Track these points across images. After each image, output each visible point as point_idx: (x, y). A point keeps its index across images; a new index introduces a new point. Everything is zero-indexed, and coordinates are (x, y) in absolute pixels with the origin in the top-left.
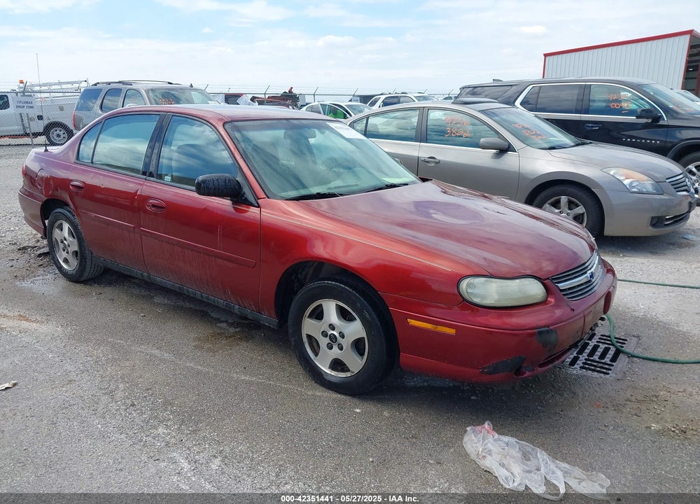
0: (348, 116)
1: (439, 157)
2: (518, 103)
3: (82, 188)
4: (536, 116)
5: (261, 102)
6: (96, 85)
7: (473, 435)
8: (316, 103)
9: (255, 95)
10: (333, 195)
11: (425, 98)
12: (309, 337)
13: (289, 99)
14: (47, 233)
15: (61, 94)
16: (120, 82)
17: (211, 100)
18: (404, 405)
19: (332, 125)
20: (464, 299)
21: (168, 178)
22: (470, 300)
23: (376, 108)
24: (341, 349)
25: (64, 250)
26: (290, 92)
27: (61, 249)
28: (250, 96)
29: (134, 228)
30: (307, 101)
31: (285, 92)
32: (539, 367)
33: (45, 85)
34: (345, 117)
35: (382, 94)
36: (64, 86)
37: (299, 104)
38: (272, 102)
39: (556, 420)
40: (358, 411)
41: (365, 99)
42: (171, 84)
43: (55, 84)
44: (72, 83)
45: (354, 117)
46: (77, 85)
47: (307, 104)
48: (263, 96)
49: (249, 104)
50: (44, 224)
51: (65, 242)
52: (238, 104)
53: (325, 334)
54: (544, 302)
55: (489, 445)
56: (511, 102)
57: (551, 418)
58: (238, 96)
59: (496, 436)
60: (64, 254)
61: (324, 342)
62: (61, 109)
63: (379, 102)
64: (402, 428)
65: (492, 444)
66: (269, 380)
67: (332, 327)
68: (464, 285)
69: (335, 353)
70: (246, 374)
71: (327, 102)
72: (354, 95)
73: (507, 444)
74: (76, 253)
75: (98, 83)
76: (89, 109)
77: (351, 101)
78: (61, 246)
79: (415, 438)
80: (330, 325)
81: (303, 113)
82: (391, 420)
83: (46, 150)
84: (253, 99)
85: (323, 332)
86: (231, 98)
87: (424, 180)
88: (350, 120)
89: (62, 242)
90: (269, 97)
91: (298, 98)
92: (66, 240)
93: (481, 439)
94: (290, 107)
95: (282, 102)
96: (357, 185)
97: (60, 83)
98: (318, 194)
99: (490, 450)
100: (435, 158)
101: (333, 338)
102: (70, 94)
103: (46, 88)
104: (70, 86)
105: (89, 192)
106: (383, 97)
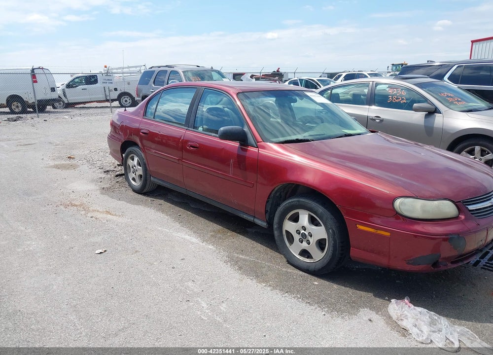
0: (318, 87)
1: (382, 117)
2: (446, 78)
3: (147, 134)
4: (459, 87)
5: (257, 79)
6: (151, 68)
7: (395, 305)
8: (296, 79)
9: (253, 74)
10: (308, 141)
11: (376, 75)
12: (287, 232)
13: (277, 75)
14: (124, 163)
15: (129, 74)
16: (166, 66)
17: (225, 78)
18: (348, 282)
19: (308, 94)
20: (397, 213)
21: (200, 129)
22: (401, 213)
23: (339, 82)
24: (309, 244)
25: (133, 173)
26: (278, 71)
27: (131, 172)
28: (250, 75)
29: (178, 160)
30: (289, 78)
31: (274, 72)
32: (451, 263)
33: (119, 68)
34: (316, 88)
35: (344, 72)
36: (131, 69)
37: (284, 79)
38: (264, 78)
39: (459, 301)
40: (316, 283)
41: (331, 76)
42: (199, 67)
43: (126, 68)
44: (136, 67)
45: (323, 88)
46: (138, 69)
47: (289, 79)
48: (259, 74)
49: (249, 80)
50: (122, 156)
51: (134, 168)
52: (242, 80)
53: (298, 232)
54: (457, 218)
55: (405, 312)
56: (440, 77)
57: (455, 299)
58: (242, 74)
59: (412, 306)
60: (134, 175)
61: (297, 237)
62: (129, 84)
63: (342, 78)
64: (345, 296)
65: (408, 311)
66: (258, 260)
67: (304, 228)
68: (398, 203)
69: (304, 245)
70: (242, 255)
71: (304, 78)
72: (323, 73)
73: (420, 313)
74: (141, 176)
75: (153, 67)
76: (147, 84)
77: (321, 77)
78: (132, 170)
79: (355, 303)
80: (303, 227)
81: (286, 86)
82: (339, 291)
83: (125, 110)
84: (252, 77)
85: (297, 231)
86: (237, 76)
87: (372, 132)
88: (320, 90)
89: (133, 168)
90: (263, 75)
91: (283, 76)
92: (135, 166)
93: (401, 308)
94: (277, 82)
95: (272, 78)
96: (324, 134)
97: (129, 67)
98: (297, 140)
99: (407, 316)
100: (380, 117)
101: (304, 236)
102: (134, 74)
103: (120, 70)
104: (134, 69)
105: (151, 137)
106: (344, 74)
